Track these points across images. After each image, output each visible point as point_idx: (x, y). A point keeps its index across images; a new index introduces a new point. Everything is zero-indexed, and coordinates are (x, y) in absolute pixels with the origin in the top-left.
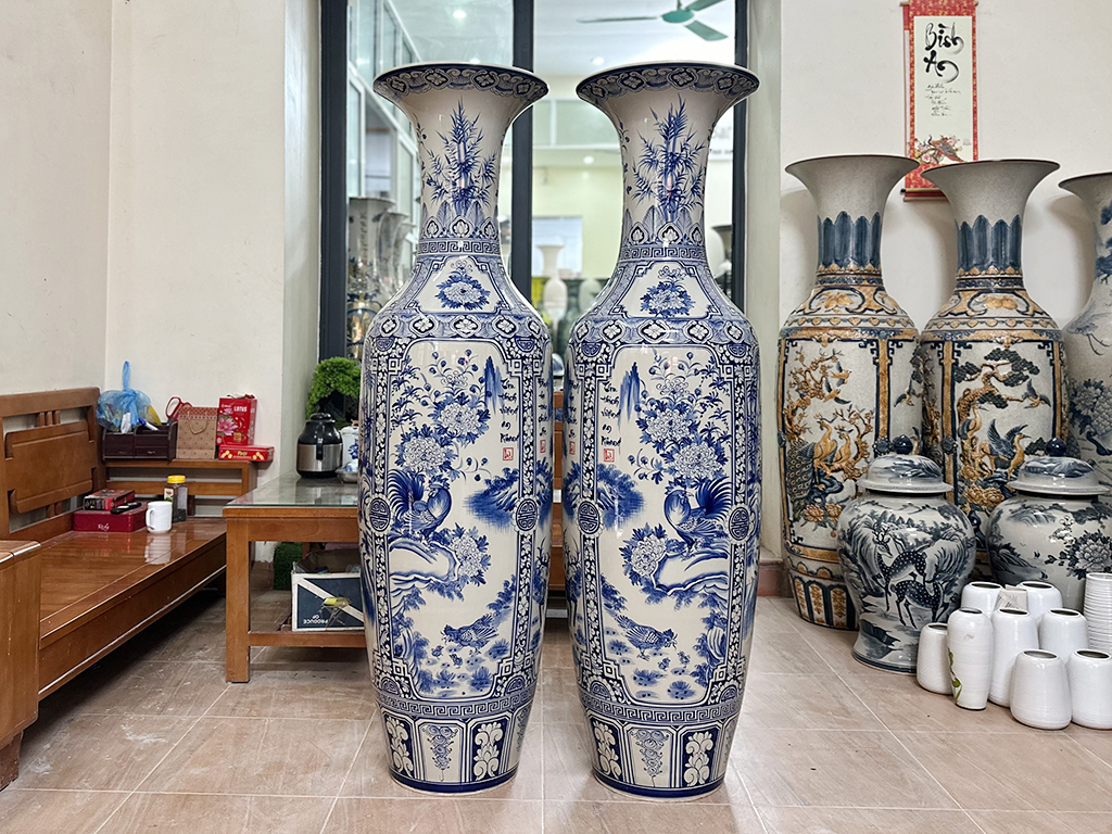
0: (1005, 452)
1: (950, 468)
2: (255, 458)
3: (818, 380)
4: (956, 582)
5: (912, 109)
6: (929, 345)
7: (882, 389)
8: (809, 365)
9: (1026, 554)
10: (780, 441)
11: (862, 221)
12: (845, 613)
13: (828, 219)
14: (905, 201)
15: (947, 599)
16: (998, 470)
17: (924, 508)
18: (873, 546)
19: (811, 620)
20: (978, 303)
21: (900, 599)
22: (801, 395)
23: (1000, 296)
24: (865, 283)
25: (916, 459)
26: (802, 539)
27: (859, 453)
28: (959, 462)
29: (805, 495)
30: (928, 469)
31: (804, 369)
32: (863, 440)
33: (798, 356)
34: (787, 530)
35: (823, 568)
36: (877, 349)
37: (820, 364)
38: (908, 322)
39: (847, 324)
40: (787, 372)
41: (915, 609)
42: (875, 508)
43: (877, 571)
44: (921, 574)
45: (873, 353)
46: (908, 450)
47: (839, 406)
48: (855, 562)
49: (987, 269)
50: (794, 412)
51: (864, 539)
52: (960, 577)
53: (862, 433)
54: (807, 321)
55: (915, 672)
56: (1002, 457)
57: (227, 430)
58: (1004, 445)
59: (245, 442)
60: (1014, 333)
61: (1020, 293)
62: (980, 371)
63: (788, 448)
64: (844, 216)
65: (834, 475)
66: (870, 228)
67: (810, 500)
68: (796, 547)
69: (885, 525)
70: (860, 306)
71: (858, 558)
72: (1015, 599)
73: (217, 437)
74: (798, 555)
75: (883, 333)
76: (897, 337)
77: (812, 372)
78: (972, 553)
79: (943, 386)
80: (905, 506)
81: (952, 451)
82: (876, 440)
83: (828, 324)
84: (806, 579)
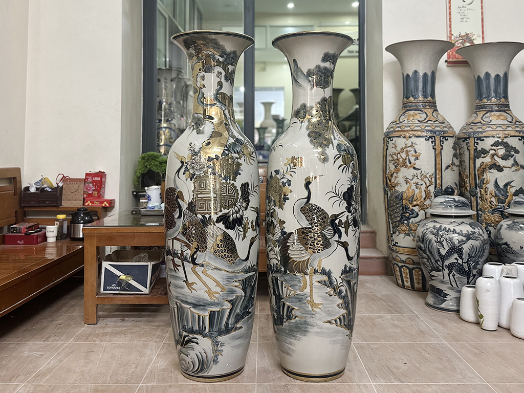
0: (503, 195)
1: (474, 204)
2: (104, 205)
3: (404, 158)
4: (480, 263)
5: (450, 19)
6: (462, 140)
7: (438, 162)
8: (399, 150)
9: (516, 248)
10: (385, 191)
11: (425, 75)
12: (421, 282)
13: (408, 74)
14: (447, 66)
15: (475, 272)
16: (500, 204)
17: (461, 223)
18: (435, 244)
19: (403, 287)
20: (487, 117)
21: (450, 273)
22: (396, 167)
23: (498, 113)
24: (428, 107)
25: (457, 198)
26: (397, 243)
27: (426, 196)
28: (479, 201)
29: (399, 219)
30: (463, 203)
31: (397, 152)
32: (428, 189)
33: (394, 146)
34: (389, 238)
35: (409, 258)
36: (435, 141)
37: (405, 150)
38: (451, 127)
39: (419, 128)
40: (388, 155)
41: (458, 278)
42: (436, 224)
43: (438, 258)
44: (461, 259)
45: (432, 143)
46: (452, 193)
47: (415, 171)
48: (425, 253)
49: (490, 100)
50: (392, 175)
51: (430, 241)
52: (481, 260)
53: (428, 185)
54: (398, 127)
55: (459, 312)
56: (501, 198)
57: (89, 190)
58: (502, 191)
59: (100, 196)
60: (506, 132)
61: (508, 112)
62: (489, 152)
63: (389, 195)
64: (416, 72)
65: (413, 208)
66: (429, 79)
67: (401, 222)
68: (394, 248)
69: (441, 233)
70: (425, 119)
71: (427, 251)
72: (511, 271)
73: (84, 194)
74: (396, 251)
75: (438, 133)
76: (445, 135)
77: (401, 154)
78: (487, 247)
79: (469, 161)
80: (451, 223)
81: (475, 195)
82: (435, 189)
83: (409, 128)
84: (400, 264)
